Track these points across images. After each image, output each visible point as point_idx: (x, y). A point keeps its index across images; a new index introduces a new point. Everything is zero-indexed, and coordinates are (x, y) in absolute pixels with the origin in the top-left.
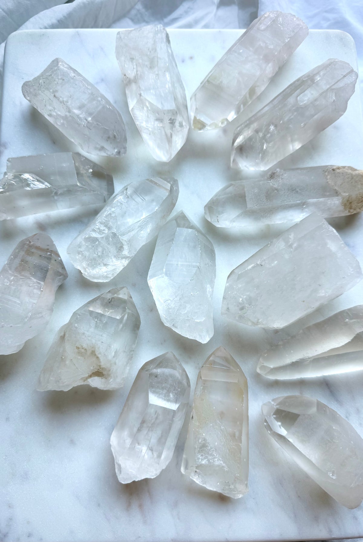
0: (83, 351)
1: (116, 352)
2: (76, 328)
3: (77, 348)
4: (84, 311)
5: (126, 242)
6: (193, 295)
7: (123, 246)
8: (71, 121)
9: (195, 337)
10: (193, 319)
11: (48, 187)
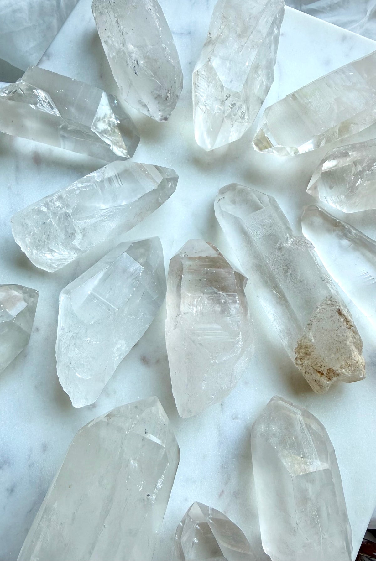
5: (79, 230)
6: (88, 342)
7: (75, 234)
8: (123, 56)
11: (56, 115)
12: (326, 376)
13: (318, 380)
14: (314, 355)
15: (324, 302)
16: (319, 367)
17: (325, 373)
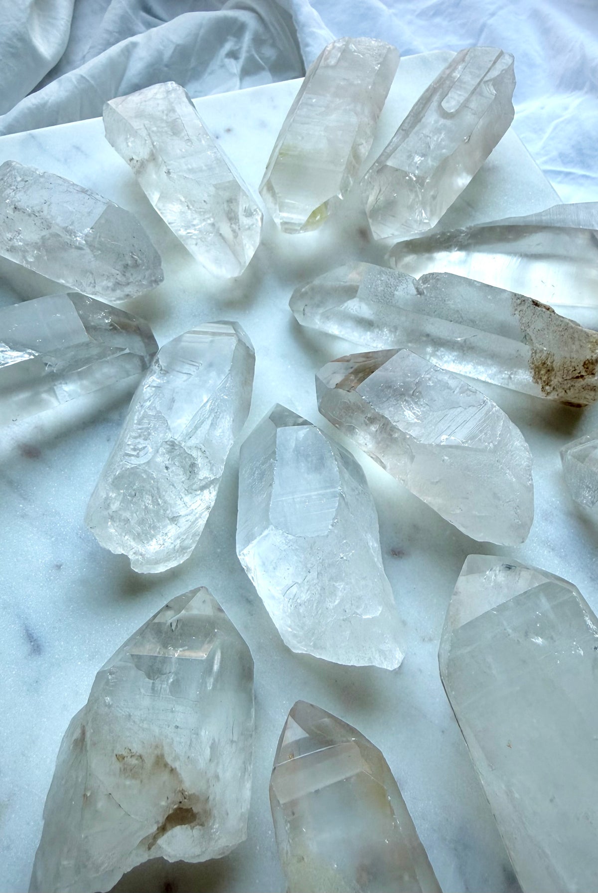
0: (134, 761)
1: (213, 747)
2: (109, 706)
3: (118, 759)
4: (120, 660)
7: (196, 462)
9: (370, 658)
10: (357, 614)
11: (34, 355)
12: (588, 374)
13: (585, 385)
14: (556, 365)
15: (515, 305)
16: (574, 372)
17: (583, 373)
